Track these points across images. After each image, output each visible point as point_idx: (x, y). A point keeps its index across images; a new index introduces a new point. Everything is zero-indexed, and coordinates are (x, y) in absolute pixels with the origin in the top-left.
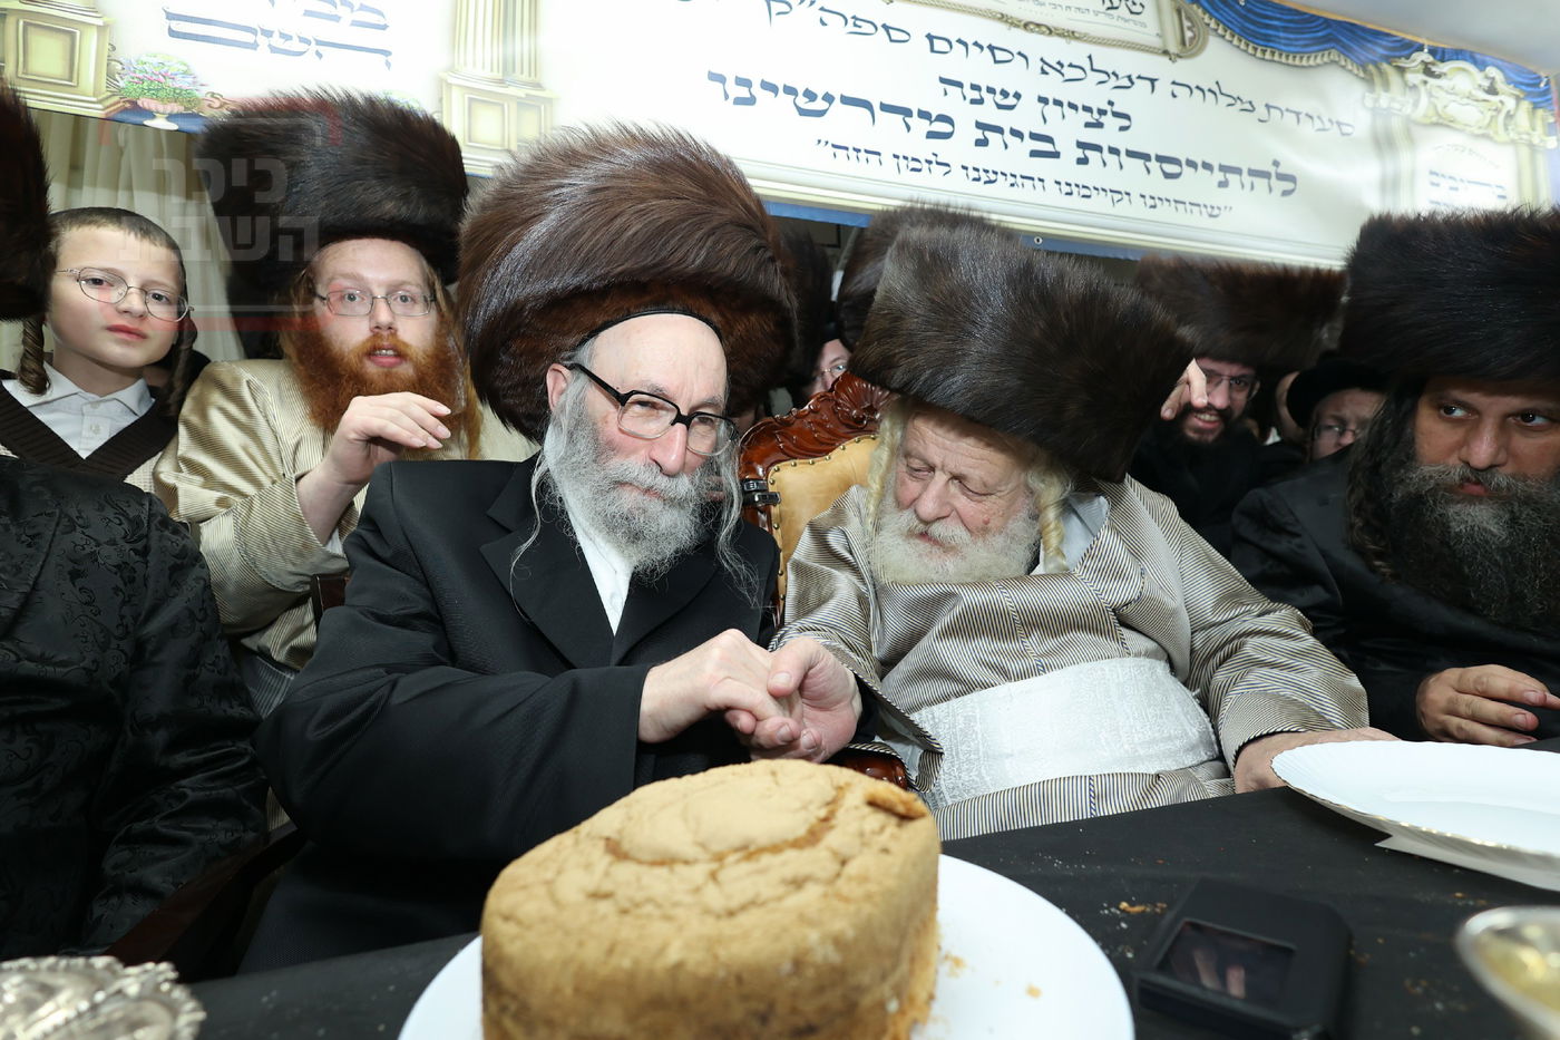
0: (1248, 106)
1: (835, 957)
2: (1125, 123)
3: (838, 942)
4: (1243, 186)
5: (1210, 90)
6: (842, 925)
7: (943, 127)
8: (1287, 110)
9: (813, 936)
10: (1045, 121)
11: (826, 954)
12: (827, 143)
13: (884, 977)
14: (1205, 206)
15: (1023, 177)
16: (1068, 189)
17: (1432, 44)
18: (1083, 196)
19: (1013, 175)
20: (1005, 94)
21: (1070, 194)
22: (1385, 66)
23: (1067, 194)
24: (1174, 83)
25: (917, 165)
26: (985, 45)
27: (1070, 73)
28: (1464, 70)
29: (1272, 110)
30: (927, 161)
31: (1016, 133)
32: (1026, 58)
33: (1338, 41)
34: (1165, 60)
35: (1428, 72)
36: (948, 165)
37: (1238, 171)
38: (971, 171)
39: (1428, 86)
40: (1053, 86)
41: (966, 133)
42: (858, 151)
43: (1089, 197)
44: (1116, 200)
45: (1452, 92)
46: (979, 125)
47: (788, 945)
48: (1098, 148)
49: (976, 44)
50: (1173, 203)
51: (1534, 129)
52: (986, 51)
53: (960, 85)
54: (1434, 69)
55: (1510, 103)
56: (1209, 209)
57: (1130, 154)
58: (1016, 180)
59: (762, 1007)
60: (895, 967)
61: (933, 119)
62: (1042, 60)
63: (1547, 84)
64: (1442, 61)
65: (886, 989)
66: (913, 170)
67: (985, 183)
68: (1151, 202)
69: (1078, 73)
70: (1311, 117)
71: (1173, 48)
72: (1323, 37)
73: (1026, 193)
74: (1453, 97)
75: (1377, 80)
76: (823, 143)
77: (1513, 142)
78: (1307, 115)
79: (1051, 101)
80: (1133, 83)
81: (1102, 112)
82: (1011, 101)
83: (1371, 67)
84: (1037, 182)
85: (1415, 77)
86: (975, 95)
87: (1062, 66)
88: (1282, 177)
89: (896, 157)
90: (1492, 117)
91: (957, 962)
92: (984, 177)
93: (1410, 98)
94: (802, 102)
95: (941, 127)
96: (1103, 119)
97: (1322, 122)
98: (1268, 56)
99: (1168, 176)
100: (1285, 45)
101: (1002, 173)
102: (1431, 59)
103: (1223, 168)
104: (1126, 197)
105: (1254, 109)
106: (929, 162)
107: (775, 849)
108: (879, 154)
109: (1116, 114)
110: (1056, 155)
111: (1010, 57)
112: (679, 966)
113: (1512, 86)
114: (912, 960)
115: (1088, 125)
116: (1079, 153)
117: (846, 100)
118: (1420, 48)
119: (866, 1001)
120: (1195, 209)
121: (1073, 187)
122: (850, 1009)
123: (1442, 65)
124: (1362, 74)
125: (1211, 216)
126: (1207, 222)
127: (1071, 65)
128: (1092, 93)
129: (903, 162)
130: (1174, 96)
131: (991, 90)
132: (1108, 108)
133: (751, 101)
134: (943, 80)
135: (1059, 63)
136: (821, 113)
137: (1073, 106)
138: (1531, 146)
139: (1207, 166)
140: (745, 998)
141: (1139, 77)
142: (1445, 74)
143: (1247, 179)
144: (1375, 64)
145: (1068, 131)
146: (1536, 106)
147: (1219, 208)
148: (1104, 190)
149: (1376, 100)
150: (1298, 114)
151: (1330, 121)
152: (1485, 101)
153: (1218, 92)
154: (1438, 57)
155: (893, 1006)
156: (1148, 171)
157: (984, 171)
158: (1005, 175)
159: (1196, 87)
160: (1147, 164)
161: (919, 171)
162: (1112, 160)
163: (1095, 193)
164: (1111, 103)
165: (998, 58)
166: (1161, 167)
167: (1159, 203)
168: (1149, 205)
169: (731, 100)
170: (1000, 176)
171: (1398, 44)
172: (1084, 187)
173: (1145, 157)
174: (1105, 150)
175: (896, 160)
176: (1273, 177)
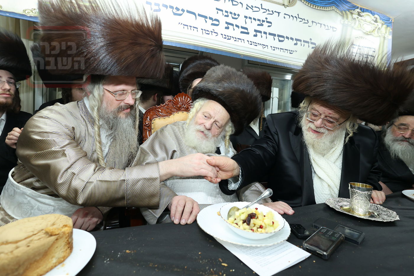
0: (306, 22)
4: (301, 45)
5: (295, 17)
7: (217, 23)
8: (318, 23)
10: (246, 23)
12: (182, 24)
14: (289, 50)
15: (238, 39)
16: (251, 43)
17: (361, 7)
18: (255, 45)
19: (235, 38)
20: (235, 14)
21: (251, 44)
22: (348, 12)
23: (250, 44)
24: (285, 14)
25: (208, 32)
27: (255, 9)
28: (368, 15)
29: (313, 23)
30: (211, 31)
31: (237, 26)
32: (242, 4)
33: (335, 4)
34: (283, 7)
35: (359, 15)
36: (217, 33)
37: (300, 41)
38: (223, 36)
39: (359, 19)
40: (249, 13)
41: (223, 25)
42: (191, 27)
43: (257, 46)
44: (264, 48)
45: (365, 21)
46: (227, 23)
50: (280, 49)
51: (386, 33)
52: (230, 1)
53: (222, 11)
54: (361, 14)
55: (380, 25)
56: (290, 51)
57: (270, 34)
58: (237, 39)
61: (213, 20)
62: (247, 5)
63: (392, 20)
66: (207, 34)
67: (228, 39)
69: (258, 9)
70: (325, 25)
71: (286, 3)
72: (331, 2)
73: (239, 43)
74: (365, 22)
75: (345, 16)
76: (180, 24)
77: (379, 36)
78: (324, 25)
79: (248, 18)
80: (273, 13)
81: (263, 21)
82: (236, 17)
83: (344, 12)
84: (242, 40)
85: (355, 16)
86: (226, 14)
87: (253, 7)
88: (312, 43)
89: (202, 29)
90: (374, 29)
92: (227, 38)
93: (353, 21)
95: (216, 22)
96: (263, 23)
97: (328, 27)
98: (314, 7)
99: (280, 41)
100: (320, 4)
101: (232, 37)
102: (360, 11)
103: (296, 40)
104: (267, 47)
105: (308, 22)
106: (212, 32)
108: (197, 28)
109: (268, 22)
110: (248, 33)
111: (237, 4)
113: (381, 20)
115: (258, 25)
116: (255, 33)
117: (188, 12)
118: (358, 8)
120: (286, 51)
123: (363, 13)
124: (341, 14)
125: (290, 53)
126: (288, 55)
127: (255, 7)
128: (261, 15)
129: (204, 31)
130: (285, 18)
131: (231, 13)
132: (265, 20)
133: (159, 10)
134: (217, 9)
135: (252, 6)
136: (180, 15)
137: (255, 19)
138: (384, 38)
139: (292, 39)
141: (275, 12)
142: (363, 16)
143: (303, 43)
145: (252, 26)
146: (388, 26)
147: (293, 51)
148: (261, 44)
149: (344, 22)
150: (321, 24)
151: (331, 27)
152: (373, 24)
153: (298, 17)
154: (362, 11)
156: (274, 39)
157: (227, 36)
158: (233, 38)
159: (292, 16)
160: (274, 37)
161: (209, 34)
162: (264, 35)
163: (258, 45)
164: (266, 18)
165: (234, 4)
166: (278, 38)
167: (276, 49)
168: (273, 49)
169: (153, 10)
170: (232, 38)
171: (352, 6)
172: (255, 43)
173: (274, 35)
174: (263, 33)
175: (202, 31)
176: (310, 43)
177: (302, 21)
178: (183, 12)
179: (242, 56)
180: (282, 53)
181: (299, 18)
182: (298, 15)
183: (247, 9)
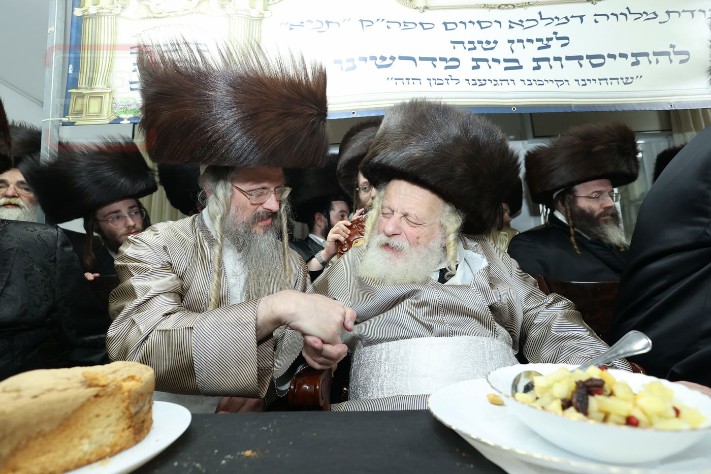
0: (652, 16)
2: (565, 42)
4: (650, 62)
5: (621, 14)
7: (455, 63)
8: (684, 11)
10: (513, 51)
12: (392, 78)
14: (622, 79)
15: (501, 80)
16: (529, 83)
18: (539, 85)
19: (494, 80)
20: (488, 42)
21: (531, 85)
23: (528, 85)
24: (596, 15)
26: (475, 21)
27: (526, 24)
29: (671, 14)
30: (446, 79)
31: (496, 60)
32: (499, 22)
34: (589, 4)
36: (458, 80)
37: (646, 55)
38: (471, 81)
40: (518, 33)
41: (467, 64)
42: (408, 79)
43: (542, 85)
44: (559, 85)
46: (473, 60)
48: (547, 59)
49: (470, 22)
50: (598, 82)
52: (476, 24)
53: (462, 43)
56: (625, 80)
57: (568, 58)
58: (498, 82)
61: (448, 60)
62: (510, 21)
66: (439, 84)
67: (479, 85)
69: (533, 23)
70: (703, 12)
73: (504, 88)
76: (390, 79)
78: (700, 11)
79: (515, 41)
80: (569, 20)
81: (549, 39)
82: (492, 45)
84: (510, 82)
86: (471, 46)
87: (522, 22)
88: (678, 53)
89: (429, 79)
92: (478, 83)
94: (379, 62)
95: (453, 63)
99: (594, 66)
103: (633, 55)
104: (566, 82)
105: (657, 15)
106: (448, 80)
108: (420, 80)
110: (521, 67)
111: (490, 24)
115: (540, 48)
116: (535, 64)
117: (401, 58)
120: (614, 81)
121: (532, 82)
125: (625, 84)
126: (622, 87)
127: (528, 20)
128: (543, 31)
129: (433, 82)
130: (596, 22)
131: (480, 42)
132: (554, 36)
133: (354, 68)
134: (452, 42)
135: (520, 21)
136: (389, 65)
137: (529, 41)
139: (622, 56)
141: (572, 17)
143: (653, 58)
145: (526, 54)
147: (632, 78)
148: (552, 81)
150: (692, 12)
153: (627, 14)
156: (581, 66)
157: (478, 80)
158: (490, 81)
159: (612, 14)
160: (580, 61)
161: (442, 84)
162: (556, 64)
163: (546, 82)
164: (555, 33)
165: (483, 26)
166: (590, 62)
167: (588, 82)
168: (581, 84)
169: (344, 70)
170: (487, 82)
172: (539, 80)
173: (580, 58)
174: (552, 59)
175: (429, 81)
176: (672, 54)
177: (640, 18)
178: (392, 61)
179: (514, 109)
180: (604, 86)
181: (630, 13)
182: (627, 8)
183: (511, 27)
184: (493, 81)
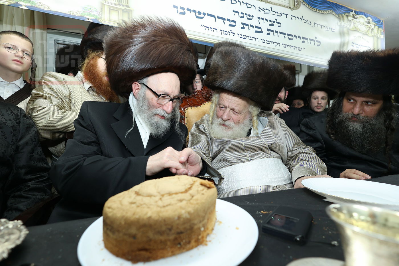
0: (309, 23)
1: (188, 216)
2: (280, 25)
3: (189, 213)
4: (308, 43)
5: (300, 18)
6: (191, 209)
8: (319, 25)
9: (183, 212)
10: (259, 23)
11: (185, 215)
12: (203, 26)
13: (200, 222)
14: (298, 48)
15: (253, 38)
16: (264, 41)
17: (355, 10)
20: (249, 16)
21: (265, 43)
22: (343, 15)
23: (264, 43)
24: (292, 16)
27: (266, 11)
28: (362, 17)
29: (315, 24)
30: (229, 32)
31: (252, 26)
32: (255, 7)
33: (332, 8)
34: (290, 10)
35: (354, 17)
36: (234, 33)
37: (307, 39)
38: (240, 35)
39: (354, 21)
40: (262, 14)
41: (239, 25)
42: (211, 28)
43: (269, 44)
44: (276, 45)
45: (359, 22)
46: (242, 24)
47: (177, 213)
48: (273, 31)
49: (243, 2)
50: (290, 47)
51: (378, 33)
52: (245, 4)
53: (238, 12)
54: (355, 16)
55: (373, 26)
57: (281, 33)
58: (251, 38)
59: (170, 227)
60: (203, 220)
61: (231, 21)
62: (259, 7)
63: (382, 22)
64: (357, 14)
65: (201, 225)
66: (225, 34)
67: (243, 38)
68: (284, 46)
69: (268, 12)
70: (325, 27)
71: (292, 7)
72: (329, 6)
73: (253, 41)
74: (359, 24)
75: (341, 18)
76: (202, 26)
77: (373, 36)
78: (324, 26)
79: (261, 18)
80: (282, 15)
82: (251, 17)
83: (340, 15)
84: (256, 39)
85: (351, 18)
86: (242, 15)
87: (264, 9)
88: (317, 41)
89: (221, 30)
90: (368, 30)
91: (220, 222)
92: (243, 37)
93: (349, 23)
95: (233, 23)
96: (274, 24)
97: (327, 28)
98: (315, 10)
99: (290, 39)
100: (319, 8)
102: (355, 14)
103: (303, 38)
104: (278, 44)
105: (311, 23)
107: (176, 193)
108: (217, 29)
109: (277, 23)
110: (262, 32)
111: (251, 6)
112: (150, 217)
113: (374, 22)
114: (208, 219)
115: (270, 25)
116: (268, 32)
117: (209, 15)
118: (352, 11)
119: (196, 227)
120: (296, 48)
122: (191, 229)
123: (357, 16)
124: (338, 17)
125: (299, 50)
126: (298, 52)
127: (266, 9)
128: (271, 17)
129: (223, 32)
130: (292, 19)
131: (246, 14)
132: (275, 21)
133: (184, 13)
134: (234, 11)
136: (202, 18)
137: (266, 20)
138: (377, 37)
139: (299, 37)
140: (166, 225)
141: (283, 14)
142: (358, 18)
143: (309, 41)
144: (341, 14)
146: (379, 27)
147: (301, 48)
148: (273, 42)
149: (341, 23)
150: (321, 26)
151: (329, 28)
152: (367, 25)
154: (356, 13)
155: (202, 229)
156: (285, 38)
157: (243, 35)
158: (248, 37)
159: (297, 17)
160: (285, 36)
161: (227, 34)
162: (276, 34)
164: (276, 20)
165: (248, 6)
166: (288, 37)
167: (286, 46)
168: (284, 47)
169: (179, 13)
171: (347, 10)
172: (268, 41)
173: (284, 34)
175: (221, 31)
176: (315, 41)
177: (306, 22)
178: (204, 16)
180: (292, 50)
181: (303, 19)
182: (302, 16)
183: (259, 11)
184: (249, 37)
